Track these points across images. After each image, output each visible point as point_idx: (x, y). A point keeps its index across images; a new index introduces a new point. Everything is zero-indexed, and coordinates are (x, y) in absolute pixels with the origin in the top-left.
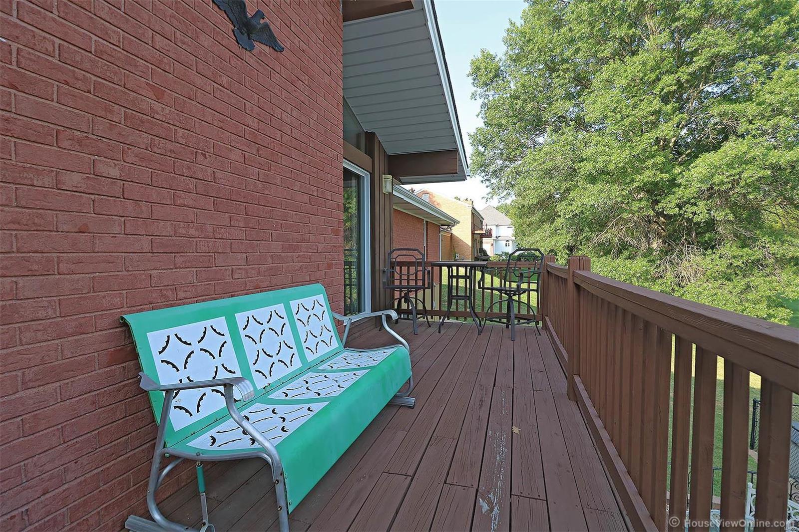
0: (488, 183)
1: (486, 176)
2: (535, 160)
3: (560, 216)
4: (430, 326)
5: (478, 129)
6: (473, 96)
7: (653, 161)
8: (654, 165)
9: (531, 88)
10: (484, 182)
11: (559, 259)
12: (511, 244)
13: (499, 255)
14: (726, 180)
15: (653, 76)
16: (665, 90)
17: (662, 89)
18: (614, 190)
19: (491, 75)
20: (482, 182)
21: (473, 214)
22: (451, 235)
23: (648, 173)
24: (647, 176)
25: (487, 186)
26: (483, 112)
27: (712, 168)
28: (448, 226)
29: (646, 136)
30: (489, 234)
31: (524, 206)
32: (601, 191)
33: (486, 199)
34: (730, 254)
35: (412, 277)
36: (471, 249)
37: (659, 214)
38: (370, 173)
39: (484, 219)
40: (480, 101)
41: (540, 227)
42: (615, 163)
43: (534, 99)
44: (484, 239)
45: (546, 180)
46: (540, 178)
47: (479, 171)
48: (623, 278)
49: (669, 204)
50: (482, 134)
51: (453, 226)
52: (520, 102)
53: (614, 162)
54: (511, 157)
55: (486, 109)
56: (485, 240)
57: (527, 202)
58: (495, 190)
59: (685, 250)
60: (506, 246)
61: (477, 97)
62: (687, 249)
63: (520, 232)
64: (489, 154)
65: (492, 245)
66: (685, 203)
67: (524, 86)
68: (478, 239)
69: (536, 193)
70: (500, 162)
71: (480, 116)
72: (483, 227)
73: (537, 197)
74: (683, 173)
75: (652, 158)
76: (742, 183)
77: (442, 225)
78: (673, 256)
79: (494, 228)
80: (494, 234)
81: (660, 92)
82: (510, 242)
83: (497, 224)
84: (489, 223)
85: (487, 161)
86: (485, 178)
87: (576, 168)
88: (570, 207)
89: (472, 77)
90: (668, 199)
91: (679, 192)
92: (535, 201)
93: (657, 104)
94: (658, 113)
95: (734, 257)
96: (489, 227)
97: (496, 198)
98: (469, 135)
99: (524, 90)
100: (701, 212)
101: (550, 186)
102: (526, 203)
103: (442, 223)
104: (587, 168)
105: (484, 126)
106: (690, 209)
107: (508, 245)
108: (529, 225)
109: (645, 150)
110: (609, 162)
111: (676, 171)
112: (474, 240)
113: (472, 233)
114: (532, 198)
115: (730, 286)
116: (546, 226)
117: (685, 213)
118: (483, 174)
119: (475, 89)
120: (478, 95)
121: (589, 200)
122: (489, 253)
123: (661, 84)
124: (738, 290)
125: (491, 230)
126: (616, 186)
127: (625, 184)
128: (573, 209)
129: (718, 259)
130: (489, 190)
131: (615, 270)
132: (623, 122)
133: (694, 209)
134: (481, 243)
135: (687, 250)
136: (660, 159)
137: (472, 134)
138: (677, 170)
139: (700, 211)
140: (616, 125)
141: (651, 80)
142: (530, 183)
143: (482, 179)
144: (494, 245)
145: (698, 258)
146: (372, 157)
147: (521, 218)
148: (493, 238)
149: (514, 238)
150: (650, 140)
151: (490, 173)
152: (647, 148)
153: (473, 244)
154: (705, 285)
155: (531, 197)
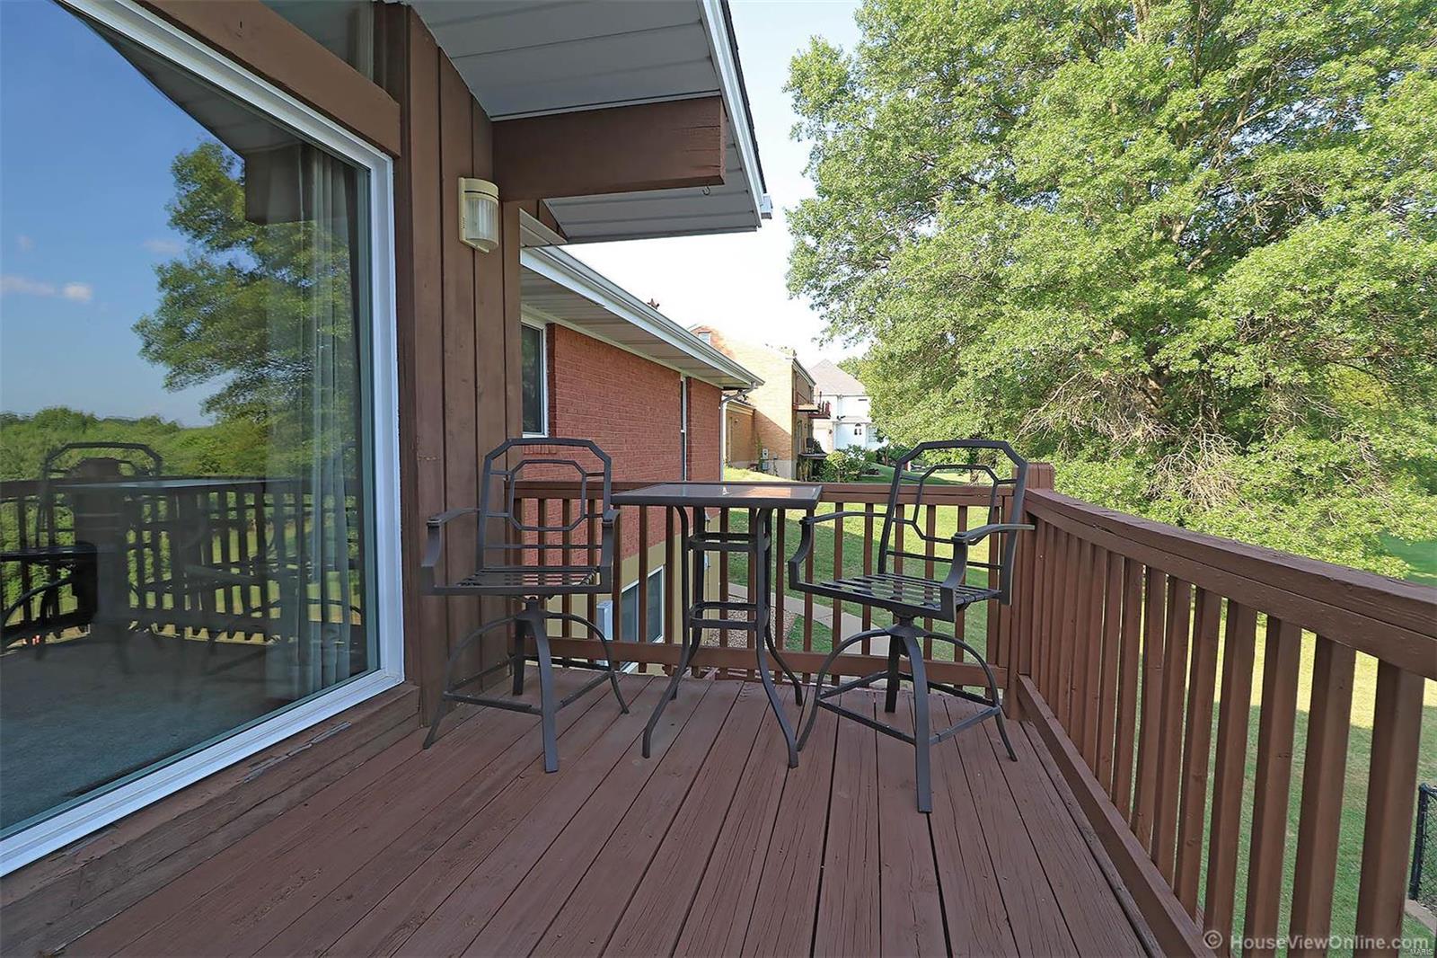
0: (823, 310)
1: (819, 295)
2: (917, 259)
3: (963, 374)
4: (625, 711)
5: (804, 203)
6: (795, 132)
7: (1154, 262)
8: (1156, 270)
9: (909, 116)
10: (816, 308)
11: (953, 459)
12: (864, 432)
13: (844, 451)
14: (1302, 301)
15: (1155, 90)
16: (1177, 119)
17: (1173, 117)
18: (1075, 320)
19: (831, 88)
20: (812, 307)
21: (794, 372)
22: (754, 414)
23: (1141, 286)
24: (1142, 293)
25: (822, 317)
26: (815, 166)
27: (1276, 275)
28: (740, 390)
29: (1142, 210)
30: (824, 413)
31: (892, 356)
32: (1049, 324)
33: (818, 341)
34: (1295, 452)
35: (554, 538)
36: (790, 440)
37: (1158, 372)
38: (395, 158)
39: (815, 384)
40: (808, 144)
41: (921, 397)
42: (1080, 265)
43: (913, 139)
44: (815, 420)
45: (939, 302)
46: (928, 295)
47: (807, 286)
48: (1088, 497)
49: (1179, 353)
50: (812, 210)
51: (749, 390)
52: (887, 145)
53: (1078, 262)
54: (870, 257)
55: (820, 160)
56: (816, 422)
57: (899, 347)
58: (837, 324)
59: (1202, 444)
60: (856, 434)
61: (803, 135)
62: (1205, 440)
63: (883, 410)
64: (826, 250)
65: (831, 432)
66: (1211, 350)
67: (895, 111)
68: (805, 421)
69: (917, 330)
70: (846, 269)
71: (807, 175)
72: (815, 399)
73: (918, 338)
74: (1214, 286)
75: (1151, 257)
76: (1336, 308)
77: (726, 389)
78: (1180, 455)
79: (833, 401)
80: (834, 412)
81: (1169, 124)
82: (863, 427)
83: (839, 394)
84: (824, 391)
85: (821, 267)
86: (818, 300)
87: (1001, 276)
88: (986, 356)
89: (792, 94)
90: (1177, 342)
91: (1202, 327)
92: (914, 346)
93: (1162, 147)
94: (1161, 165)
95: (1302, 458)
96: (824, 399)
97: (839, 339)
98: (788, 212)
99: (896, 119)
100: (1244, 368)
101: (946, 313)
102: (897, 349)
103: (725, 381)
104: (1020, 275)
105: (816, 197)
106: (1222, 361)
107: (858, 432)
108: (900, 395)
109: (1138, 240)
110: (1070, 262)
111: (1195, 286)
112: (796, 422)
113: (793, 410)
114: (909, 341)
115: (1291, 514)
116: (935, 396)
117: (1212, 370)
118: (815, 292)
119: (798, 118)
120: (804, 131)
121: (1026, 342)
122: (824, 447)
123: (1170, 108)
124: (1308, 522)
125: (828, 404)
126: (1078, 314)
127: (1097, 310)
128: (993, 359)
129: (1272, 462)
130: (826, 323)
131: (1074, 484)
132: (1096, 181)
133: (1231, 361)
134: (810, 427)
135: (1208, 444)
136: (1167, 259)
137: (793, 211)
138: (1198, 283)
139: (1244, 365)
140: (1083, 186)
141: (1151, 96)
142: (908, 307)
143: (812, 302)
144: (834, 431)
145: (1227, 460)
146: (399, 92)
147: (885, 379)
148: (831, 420)
149: (869, 420)
150: (1149, 218)
151: (828, 291)
152: (1142, 235)
153: (794, 430)
154: (1242, 512)
155: (907, 338)
